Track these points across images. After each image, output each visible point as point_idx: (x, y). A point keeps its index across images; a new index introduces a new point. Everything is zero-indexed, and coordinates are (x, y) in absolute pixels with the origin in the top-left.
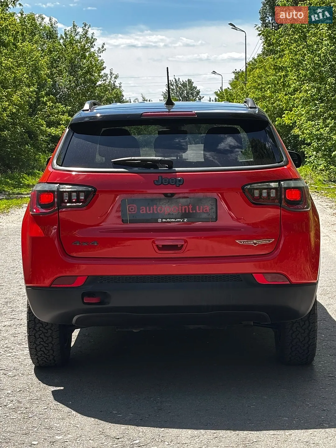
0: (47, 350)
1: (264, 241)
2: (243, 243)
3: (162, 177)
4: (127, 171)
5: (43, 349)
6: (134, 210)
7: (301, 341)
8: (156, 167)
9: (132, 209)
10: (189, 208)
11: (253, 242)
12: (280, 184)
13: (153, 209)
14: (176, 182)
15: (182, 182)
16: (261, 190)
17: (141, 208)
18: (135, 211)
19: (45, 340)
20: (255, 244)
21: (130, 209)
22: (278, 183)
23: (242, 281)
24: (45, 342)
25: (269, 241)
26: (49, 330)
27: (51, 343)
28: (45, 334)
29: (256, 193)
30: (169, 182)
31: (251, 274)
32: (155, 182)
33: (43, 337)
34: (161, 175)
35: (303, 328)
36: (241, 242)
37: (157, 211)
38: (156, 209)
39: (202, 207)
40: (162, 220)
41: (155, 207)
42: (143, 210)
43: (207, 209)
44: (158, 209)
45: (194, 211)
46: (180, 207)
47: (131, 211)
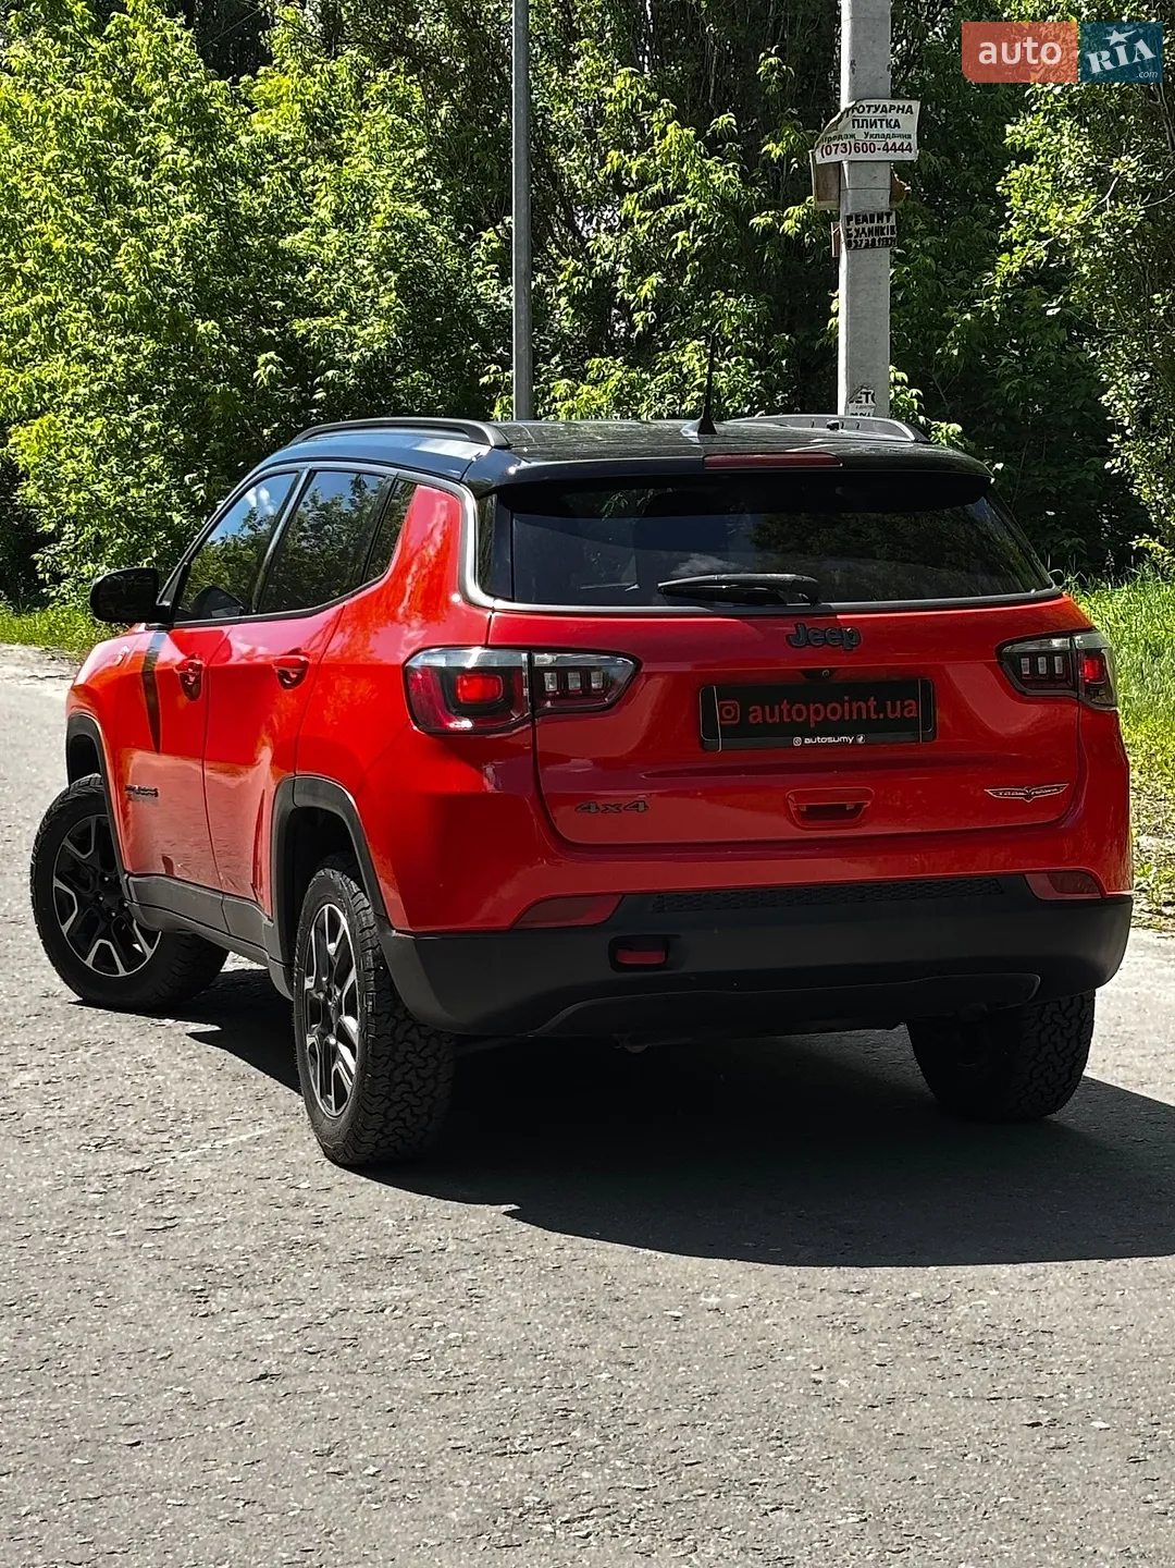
1: (1047, 789)
2: (1003, 795)
3: (804, 627)
5: (406, 1114)
6: (733, 714)
7: (1059, 1049)
8: (779, 602)
9: (728, 712)
10: (868, 707)
11: (1023, 793)
12: (1071, 642)
13: (781, 711)
14: (840, 639)
15: (857, 638)
16: (1033, 656)
17: (751, 709)
18: (735, 718)
20: (1029, 797)
21: (724, 714)
22: (1067, 639)
23: (1002, 893)
24: (414, 1094)
25: (1058, 788)
26: (430, 1060)
28: (420, 1070)
29: (1026, 666)
31: (1022, 875)
32: (792, 639)
34: (800, 620)
35: (1067, 1015)
36: (996, 792)
37: (790, 715)
38: (789, 711)
39: (902, 704)
40: (803, 741)
41: (785, 706)
42: (756, 715)
43: (913, 709)
44: (794, 712)
45: (882, 716)
46: (846, 705)
47: (727, 717)
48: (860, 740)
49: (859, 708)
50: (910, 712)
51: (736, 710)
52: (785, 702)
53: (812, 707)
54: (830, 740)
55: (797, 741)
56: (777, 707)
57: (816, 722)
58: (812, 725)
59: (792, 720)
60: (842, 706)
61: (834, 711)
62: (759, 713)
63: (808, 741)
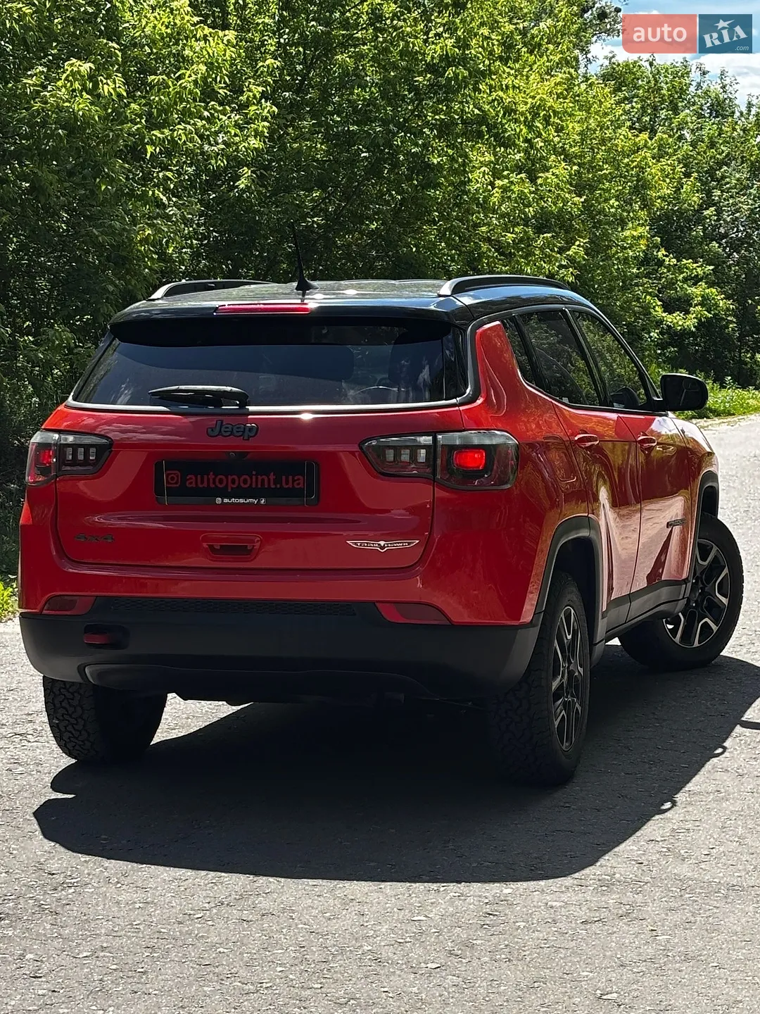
0: (78, 730)
1: (398, 543)
2: (361, 545)
3: (222, 423)
4: (168, 410)
8: (218, 405)
9: (172, 479)
10: (269, 480)
11: (379, 545)
12: (435, 439)
13: (208, 480)
14: (244, 432)
15: (255, 431)
16: (397, 449)
17: (188, 478)
18: (176, 483)
19: (70, 712)
20: (383, 548)
21: (169, 479)
22: (431, 438)
23: (355, 614)
24: (70, 716)
25: (409, 544)
27: (81, 717)
29: (390, 455)
30: (232, 432)
31: (374, 603)
32: (209, 430)
33: (67, 706)
34: (220, 418)
36: (355, 544)
37: (214, 483)
38: (214, 480)
39: (293, 479)
40: (222, 501)
41: (211, 476)
42: (191, 482)
43: (301, 483)
44: (217, 480)
45: (278, 486)
46: (254, 477)
47: (172, 482)
48: (262, 502)
49: (263, 480)
50: (299, 484)
51: (178, 476)
52: (212, 473)
53: (230, 478)
54: (242, 501)
55: (219, 500)
56: (206, 477)
57: (232, 488)
58: (229, 490)
59: (216, 486)
60: (251, 479)
61: (245, 481)
62: (193, 480)
63: (226, 500)
